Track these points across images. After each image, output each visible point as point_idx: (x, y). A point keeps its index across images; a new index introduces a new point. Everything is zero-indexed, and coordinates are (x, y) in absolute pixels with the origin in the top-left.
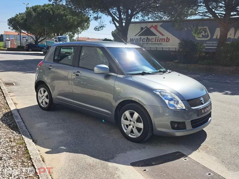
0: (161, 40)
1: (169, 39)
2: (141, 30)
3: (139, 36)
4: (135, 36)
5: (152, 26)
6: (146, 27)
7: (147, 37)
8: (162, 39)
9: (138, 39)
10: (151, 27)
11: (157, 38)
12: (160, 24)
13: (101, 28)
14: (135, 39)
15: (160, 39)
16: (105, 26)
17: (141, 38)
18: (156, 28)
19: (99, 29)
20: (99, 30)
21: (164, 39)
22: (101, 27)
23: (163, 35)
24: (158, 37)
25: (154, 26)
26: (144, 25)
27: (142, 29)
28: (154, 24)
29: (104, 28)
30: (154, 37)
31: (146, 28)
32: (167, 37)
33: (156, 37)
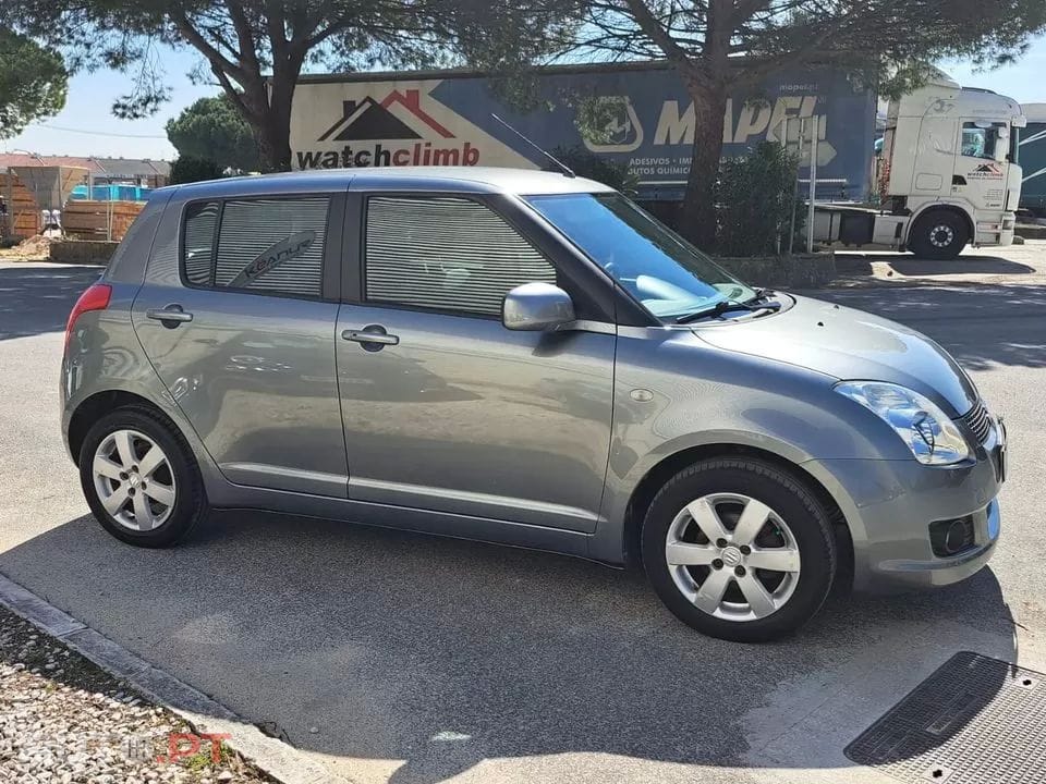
0: (442, 156)
1: (476, 152)
2: (347, 115)
3: (337, 139)
4: (322, 139)
5: (395, 96)
6: (369, 99)
7: (378, 147)
8: (446, 153)
9: (335, 154)
10: (390, 100)
11: (423, 148)
13: (151, 105)
14: (319, 154)
15: (437, 153)
16: (167, 94)
17: (347, 148)
18: (412, 102)
19: (139, 112)
20: (136, 116)
21: (455, 152)
22: (149, 99)
23: (447, 134)
24: (429, 144)
25: (405, 96)
26: (356, 92)
27: (349, 107)
28: (403, 88)
29: (162, 105)
30: (409, 144)
31: (368, 105)
32: (467, 145)
33: (418, 147)
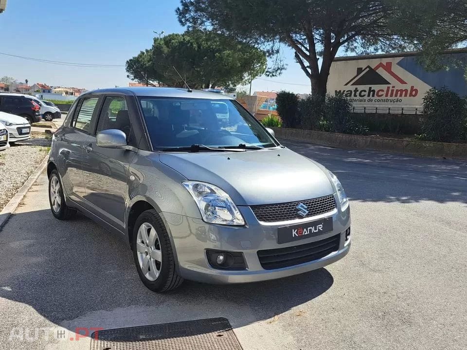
0: (399, 92)
1: (416, 91)
2: (358, 73)
4: (346, 85)
5: (381, 65)
6: (368, 67)
7: (370, 88)
8: (402, 91)
9: (351, 91)
10: (378, 67)
11: (391, 89)
12: (399, 59)
13: (279, 71)
14: (344, 91)
15: (397, 91)
16: (285, 66)
17: (356, 88)
18: (388, 68)
19: (274, 74)
20: (273, 75)
21: (406, 91)
22: (278, 69)
23: (402, 82)
24: (393, 87)
25: (385, 65)
26: (363, 64)
27: (360, 70)
28: (385, 61)
29: (283, 71)
30: (384, 87)
31: (368, 69)
32: (412, 87)
33: (388, 88)
